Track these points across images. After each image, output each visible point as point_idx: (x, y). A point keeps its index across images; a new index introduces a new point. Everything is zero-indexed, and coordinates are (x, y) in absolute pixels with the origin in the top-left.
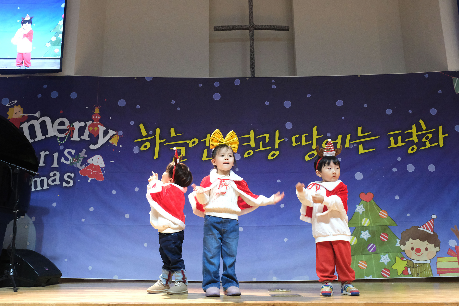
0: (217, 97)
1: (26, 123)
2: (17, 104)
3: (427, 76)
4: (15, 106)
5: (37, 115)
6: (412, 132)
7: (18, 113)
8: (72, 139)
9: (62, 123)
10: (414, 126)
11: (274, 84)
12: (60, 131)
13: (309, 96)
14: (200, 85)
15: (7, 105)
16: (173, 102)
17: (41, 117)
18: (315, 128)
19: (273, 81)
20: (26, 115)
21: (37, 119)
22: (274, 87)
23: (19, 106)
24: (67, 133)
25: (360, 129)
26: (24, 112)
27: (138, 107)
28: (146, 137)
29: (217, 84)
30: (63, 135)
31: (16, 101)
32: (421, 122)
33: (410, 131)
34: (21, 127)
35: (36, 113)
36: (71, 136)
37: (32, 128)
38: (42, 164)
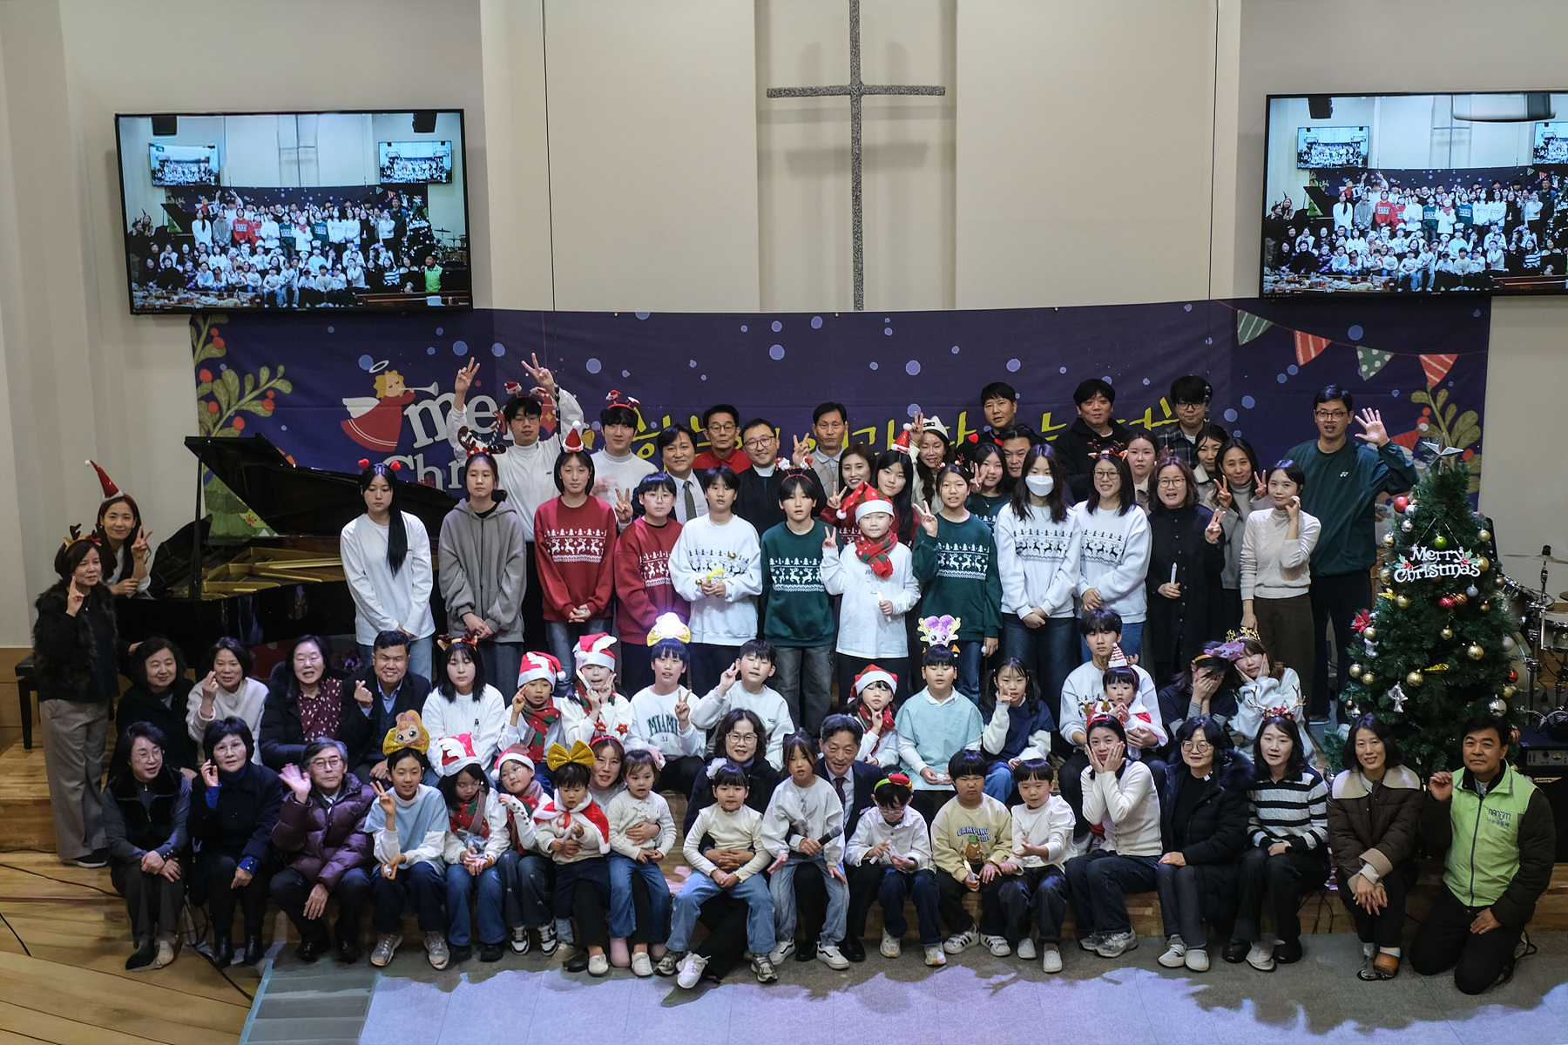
0: (777, 352)
1: (412, 407)
2: (389, 368)
3: (1188, 308)
4: (387, 372)
5: (433, 389)
6: (1143, 423)
7: (394, 385)
8: (505, 437)
9: (482, 407)
10: (1148, 412)
11: (888, 325)
12: (482, 422)
13: (956, 350)
14: (744, 329)
15: (371, 371)
16: (693, 364)
17: (441, 393)
18: (963, 416)
19: (887, 320)
20: (412, 390)
21: (434, 398)
22: (888, 332)
23: (396, 372)
24: (495, 426)
25: (1047, 417)
26: (407, 384)
27: (626, 374)
28: (644, 433)
29: (777, 327)
30: (488, 430)
31: (387, 362)
32: (1163, 402)
33: (1139, 421)
34: (405, 413)
35: (429, 386)
36: (503, 430)
37: (426, 415)
38: (455, 484)
